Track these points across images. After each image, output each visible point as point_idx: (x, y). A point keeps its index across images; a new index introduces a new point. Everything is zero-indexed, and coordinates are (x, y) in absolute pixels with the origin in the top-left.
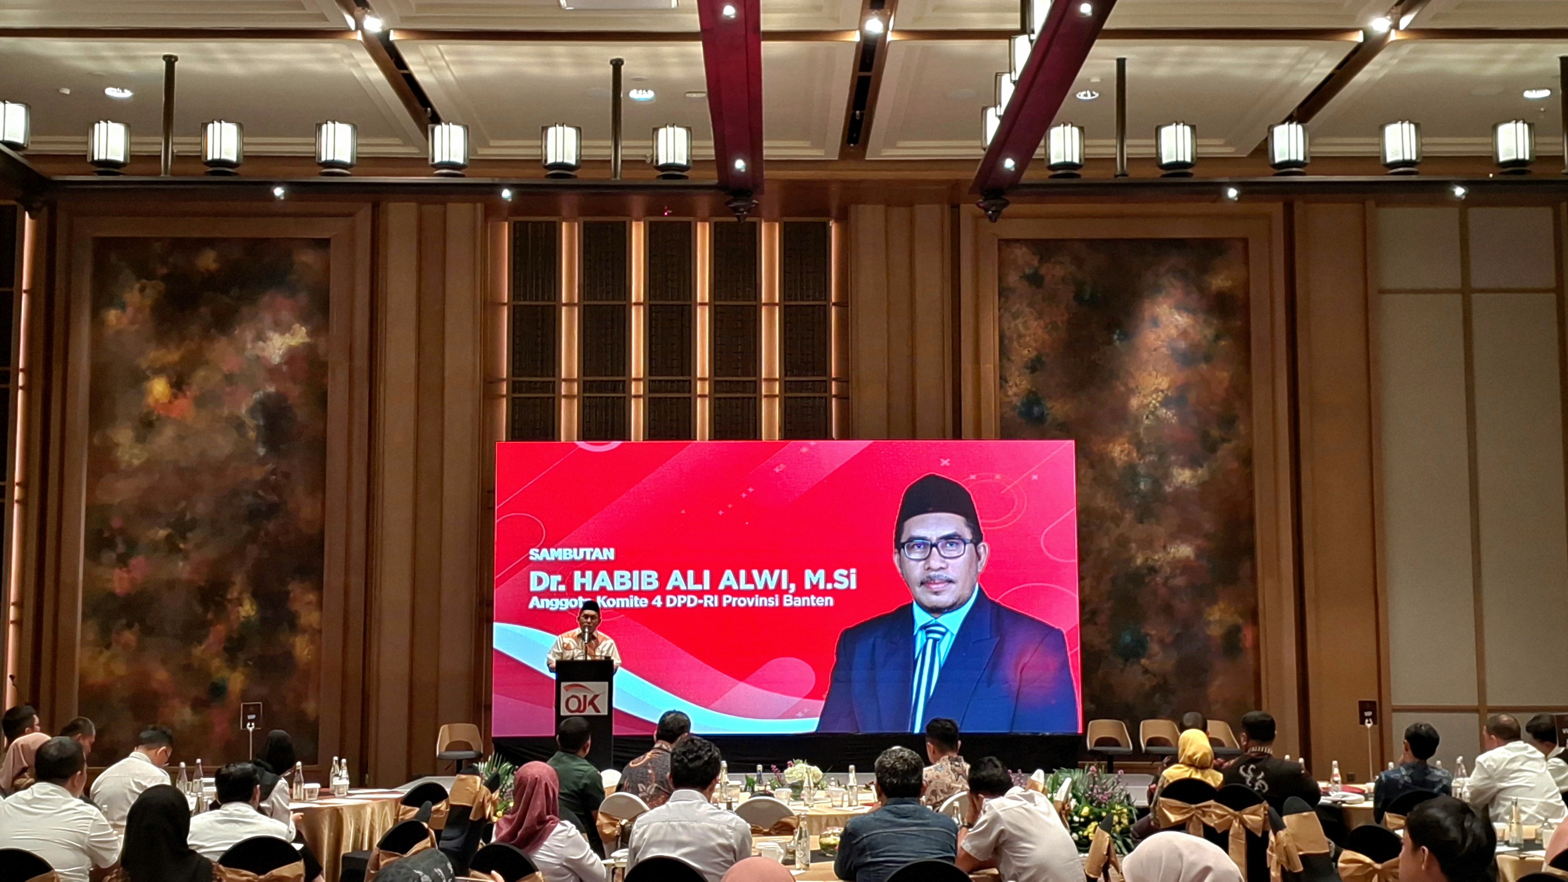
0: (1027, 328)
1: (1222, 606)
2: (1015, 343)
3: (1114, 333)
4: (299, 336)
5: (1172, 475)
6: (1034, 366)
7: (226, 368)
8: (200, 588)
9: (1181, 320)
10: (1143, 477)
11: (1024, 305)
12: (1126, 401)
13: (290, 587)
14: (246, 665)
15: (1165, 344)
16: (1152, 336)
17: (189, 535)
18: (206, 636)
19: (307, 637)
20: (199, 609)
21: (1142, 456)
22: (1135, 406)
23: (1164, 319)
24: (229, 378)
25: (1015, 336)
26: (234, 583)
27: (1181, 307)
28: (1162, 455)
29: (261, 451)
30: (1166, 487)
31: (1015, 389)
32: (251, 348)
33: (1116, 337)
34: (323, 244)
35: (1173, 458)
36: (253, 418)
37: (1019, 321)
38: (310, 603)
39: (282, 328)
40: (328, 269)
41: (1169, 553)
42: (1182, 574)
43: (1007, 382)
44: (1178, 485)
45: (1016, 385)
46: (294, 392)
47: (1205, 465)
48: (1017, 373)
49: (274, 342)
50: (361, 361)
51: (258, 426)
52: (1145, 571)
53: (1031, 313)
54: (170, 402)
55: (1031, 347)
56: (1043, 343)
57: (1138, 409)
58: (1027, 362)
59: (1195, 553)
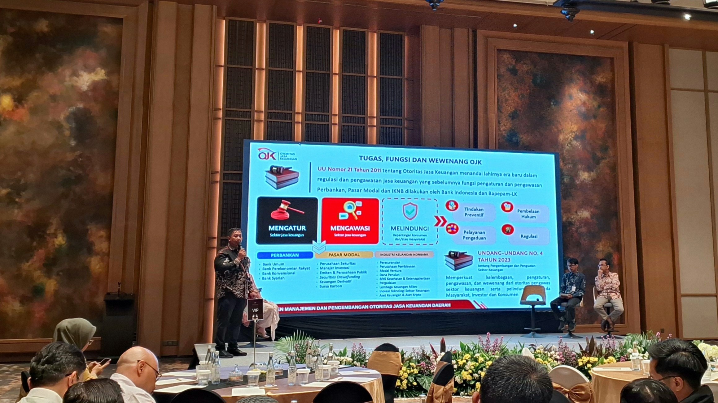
0: (510, 96)
1: (603, 243)
2: (504, 104)
3: (552, 101)
4: (100, 75)
5: (579, 176)
6: (513, 116)
7: (52, 91)
8: (29, 227)
9: (582, 97)
10: (566, 175)
11: (508, 84)
12: (558, 136)
13: (89, 227)
14: (58, 274)
15: (575, 108)
16: (569, 104)
17: (23, 193)
18: (32, 256)
19: (99, 257)
20: (28, 240)
21: (565, 165)
22: (562, 139)
23: (575, 96)
24: (54, 98)
25: (504, 100)
26: (52, 224)
27: (582, 90)
29: (73, 143)
30: (577, 181)
31: (504, 127)
32: (68, 81)
33: (552, 103)
34: (119, 21)
35: (580, 166)
36: (68, 122)
37: (507, 92)
38: (102, 237)
39: (90, 69)
40: (120, 36)
41: (578, 215)
42: (585, 226)
43: (500, 124)
44: (582, 180)
45: (505, 125)
46: (96, 109)
47: (594, 170)
48: (505, 119)
49: (83, 77)
50: (140, 92)
51: (71, 128)
52: (567, 224)
53: (512, 89)
54: (13, 110)
55: (511, 106)
56: (518, 104)
57: (562, 141)
58: (510, 114)
59: (590, 215)
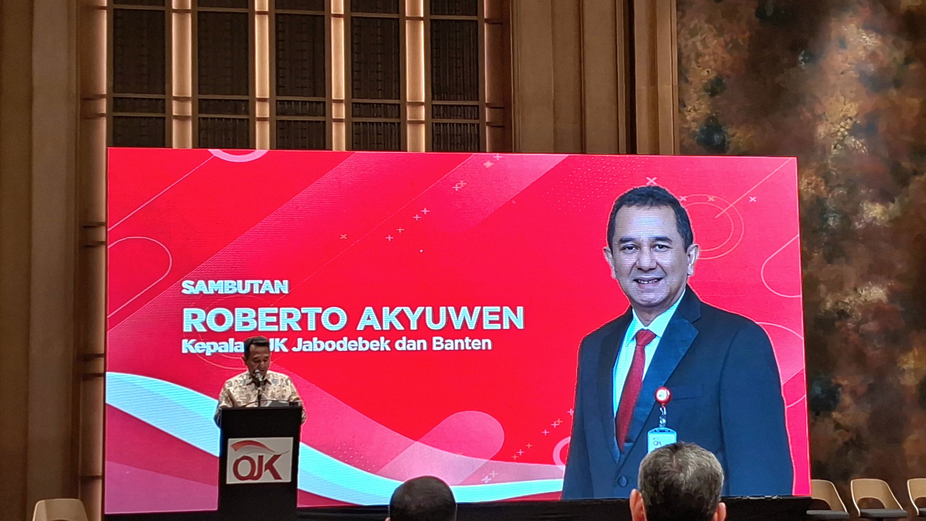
0: (706, 46)
1: (916, 353)
2: (693, 63)
3: (799, 53)
5: (863, 211)
6: (714, 89)
9: (870, 40)
10: (833, 212)
11: (702, 20)
12: (814, 128)
15: (853, 66)
16: (840, 58)
21: (831, 190)
22: (822, 134)
23: (852, 40)
25: (693, 56)
27: (869, 27)
28: (852, 189)
30: (857, 223)
33: (801, 58)
35: (863, 192)
37: (699, 37)
41: (861, 295)
42: (874, 319)
43: (685, 106)
44: (868, 221)
45: (695, 110)
47: (897, 199)
48: (695, 96)
52: (836, 316)
53: (711, 30)
55: (710, 67)
56: (723, 63)
57: (825, 138)
58: (706, 84)
59: (888, 295)
